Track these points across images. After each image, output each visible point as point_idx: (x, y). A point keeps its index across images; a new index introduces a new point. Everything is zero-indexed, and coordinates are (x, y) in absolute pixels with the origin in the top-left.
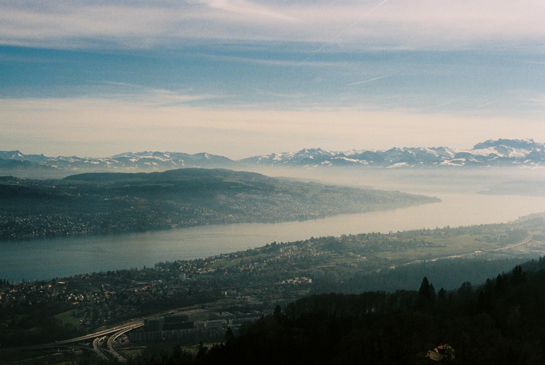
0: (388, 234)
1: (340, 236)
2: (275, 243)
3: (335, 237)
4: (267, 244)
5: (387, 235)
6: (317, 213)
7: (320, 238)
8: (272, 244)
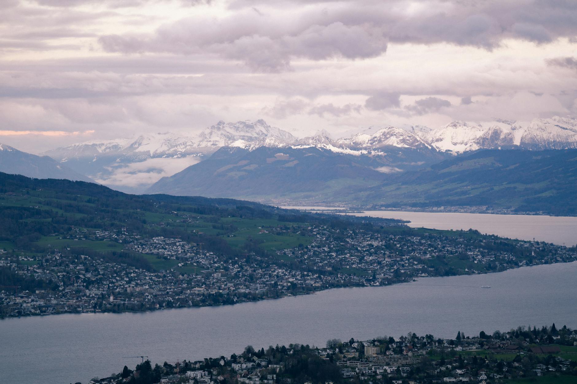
0: (454, 338)
1: (326, 343)
2: (148, 363)
3: (311, 347)
4: (126, 368)
5: (451, 342)
6: (259, 288)
7: (271, 349)
8: (139, 367)
